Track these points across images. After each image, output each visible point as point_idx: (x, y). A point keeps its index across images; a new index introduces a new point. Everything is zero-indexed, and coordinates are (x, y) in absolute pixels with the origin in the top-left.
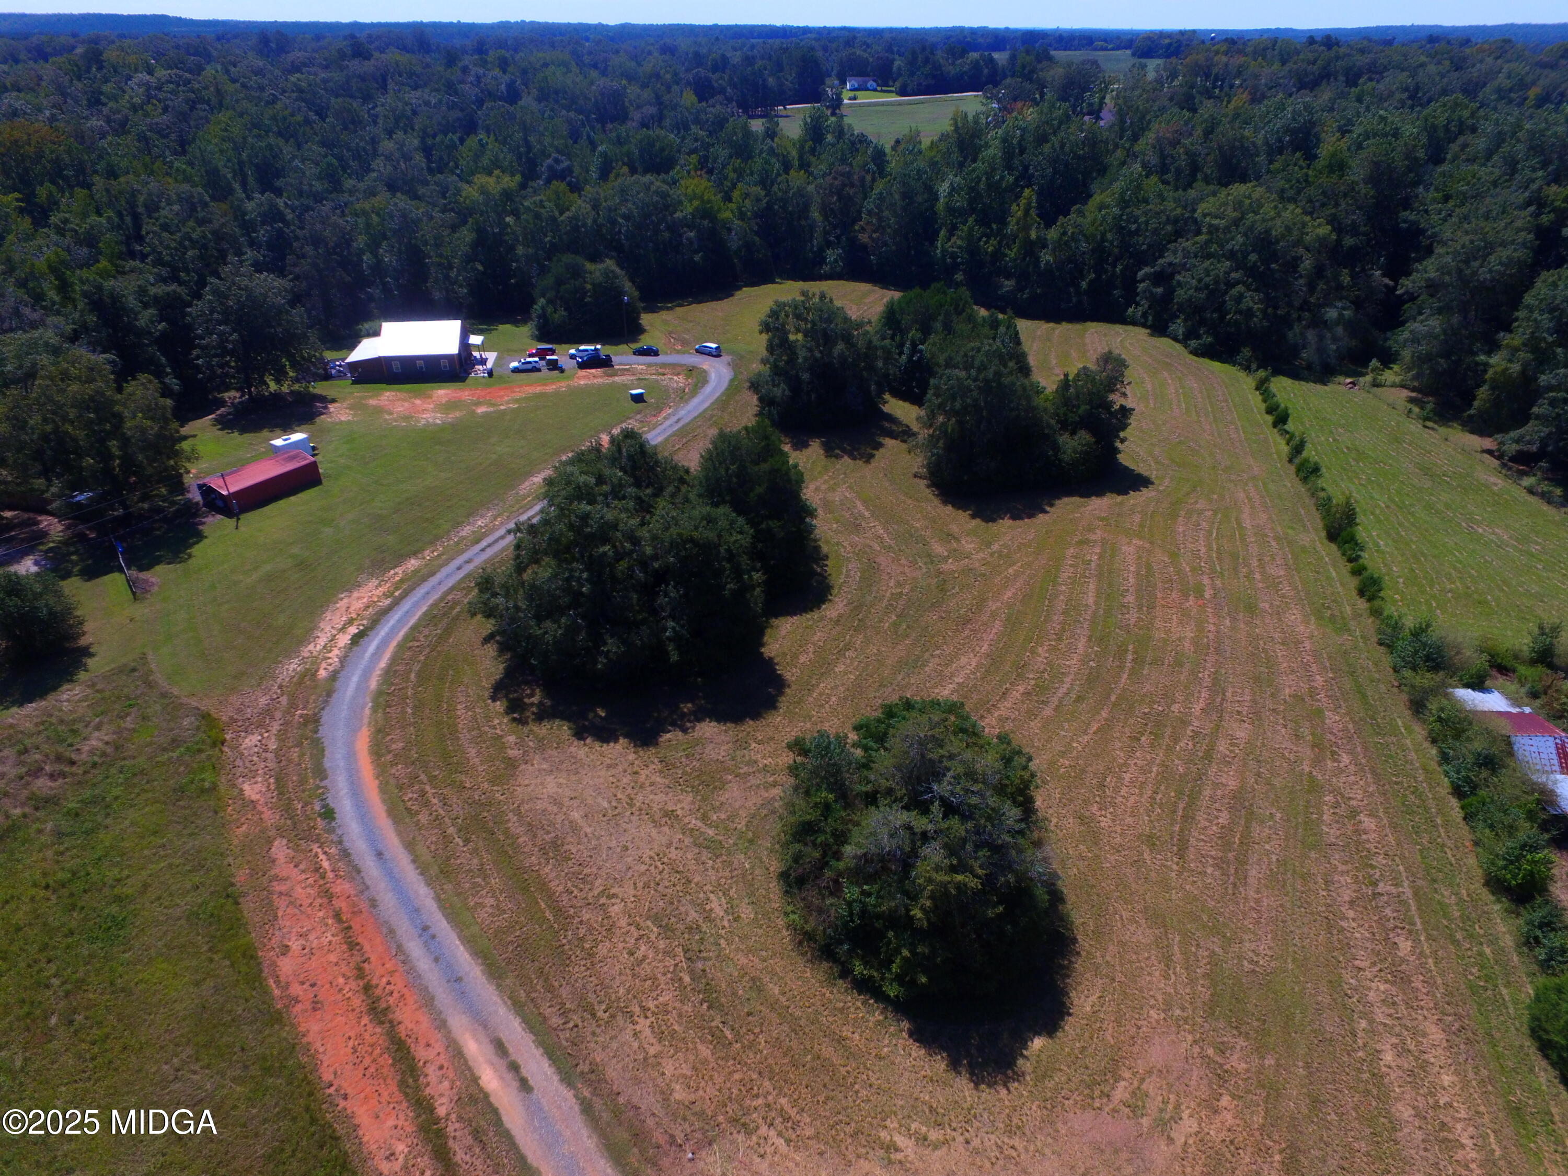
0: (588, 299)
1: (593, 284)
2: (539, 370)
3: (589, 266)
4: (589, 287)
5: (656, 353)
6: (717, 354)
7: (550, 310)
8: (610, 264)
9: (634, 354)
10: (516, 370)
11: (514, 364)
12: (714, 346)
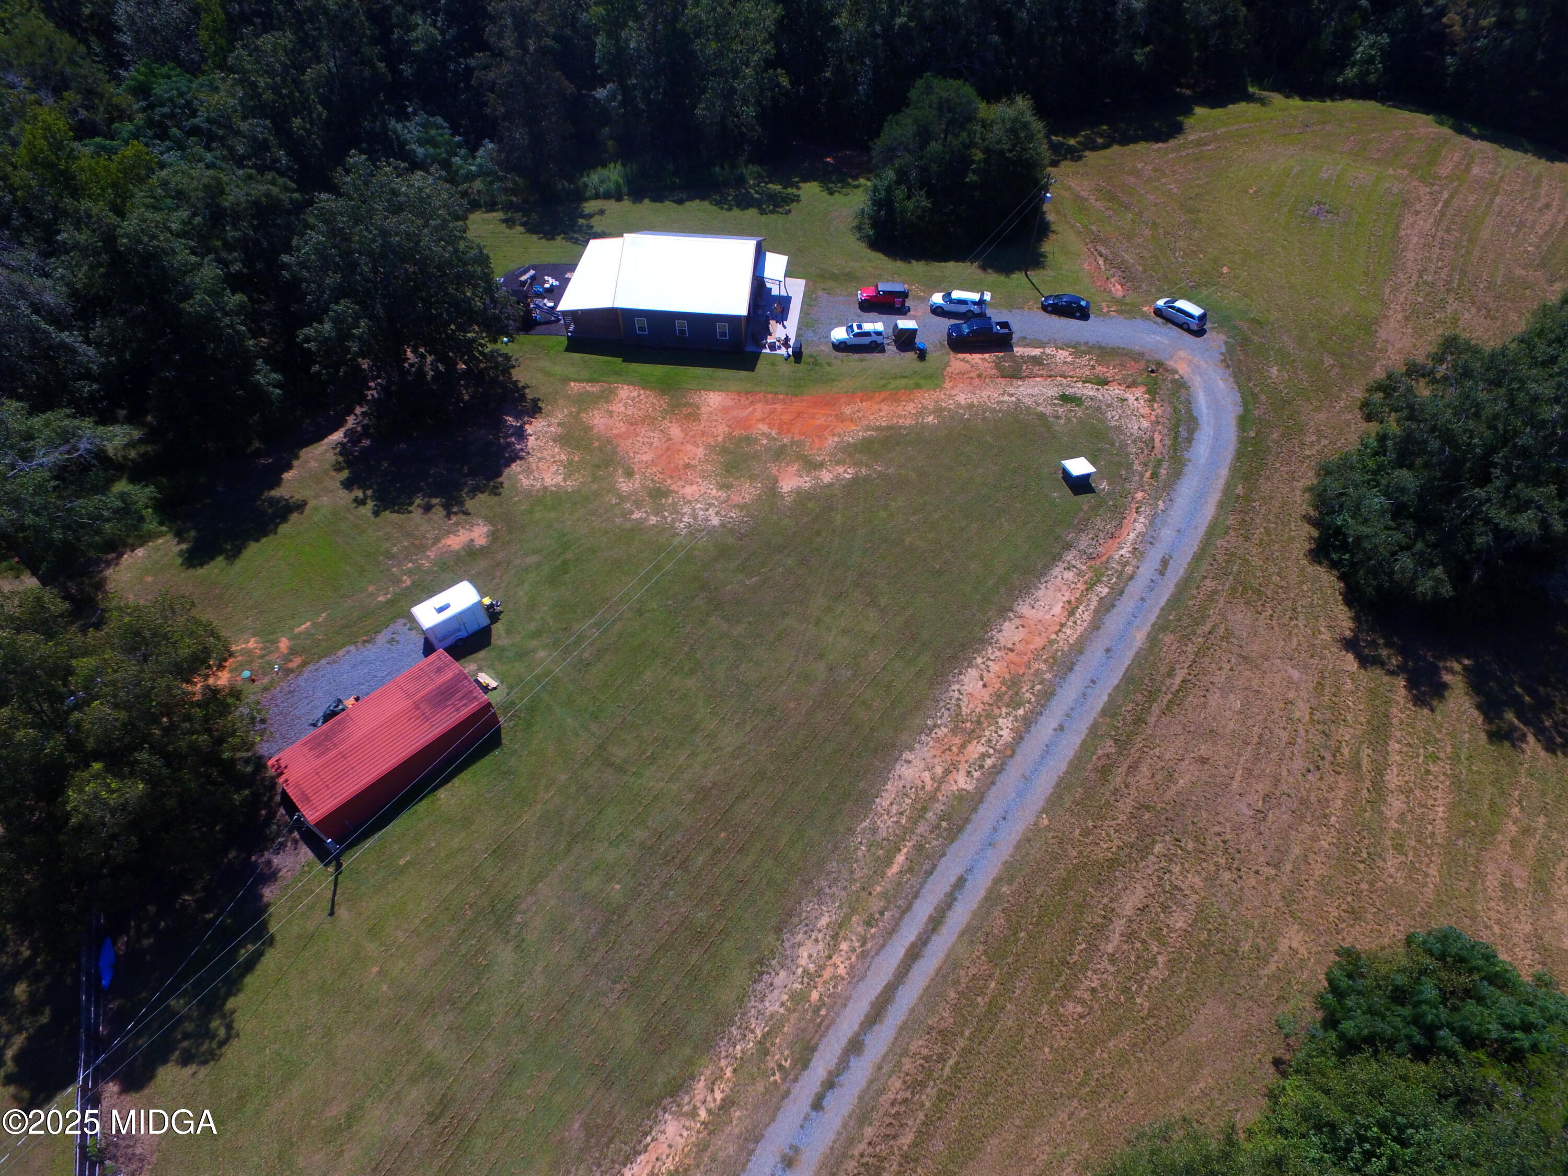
0: (971, 178)
1: (987, 151)
2: (883, 350)
3: (984, 110)
4: (979, 155)
5: (1082, 313)
6: (1197, 328)
7: (900, 193)
8: (1022, 104)
9: (1045, 308)
10: (841, 347)
11: (839, 334)
12: (1196, 311)
